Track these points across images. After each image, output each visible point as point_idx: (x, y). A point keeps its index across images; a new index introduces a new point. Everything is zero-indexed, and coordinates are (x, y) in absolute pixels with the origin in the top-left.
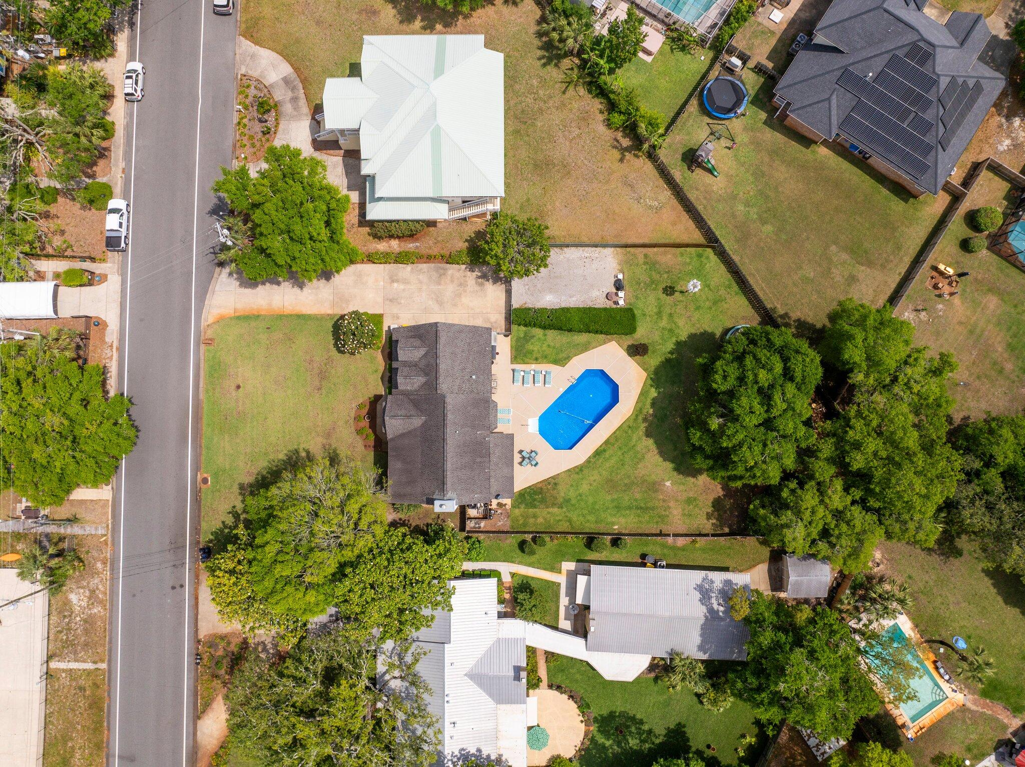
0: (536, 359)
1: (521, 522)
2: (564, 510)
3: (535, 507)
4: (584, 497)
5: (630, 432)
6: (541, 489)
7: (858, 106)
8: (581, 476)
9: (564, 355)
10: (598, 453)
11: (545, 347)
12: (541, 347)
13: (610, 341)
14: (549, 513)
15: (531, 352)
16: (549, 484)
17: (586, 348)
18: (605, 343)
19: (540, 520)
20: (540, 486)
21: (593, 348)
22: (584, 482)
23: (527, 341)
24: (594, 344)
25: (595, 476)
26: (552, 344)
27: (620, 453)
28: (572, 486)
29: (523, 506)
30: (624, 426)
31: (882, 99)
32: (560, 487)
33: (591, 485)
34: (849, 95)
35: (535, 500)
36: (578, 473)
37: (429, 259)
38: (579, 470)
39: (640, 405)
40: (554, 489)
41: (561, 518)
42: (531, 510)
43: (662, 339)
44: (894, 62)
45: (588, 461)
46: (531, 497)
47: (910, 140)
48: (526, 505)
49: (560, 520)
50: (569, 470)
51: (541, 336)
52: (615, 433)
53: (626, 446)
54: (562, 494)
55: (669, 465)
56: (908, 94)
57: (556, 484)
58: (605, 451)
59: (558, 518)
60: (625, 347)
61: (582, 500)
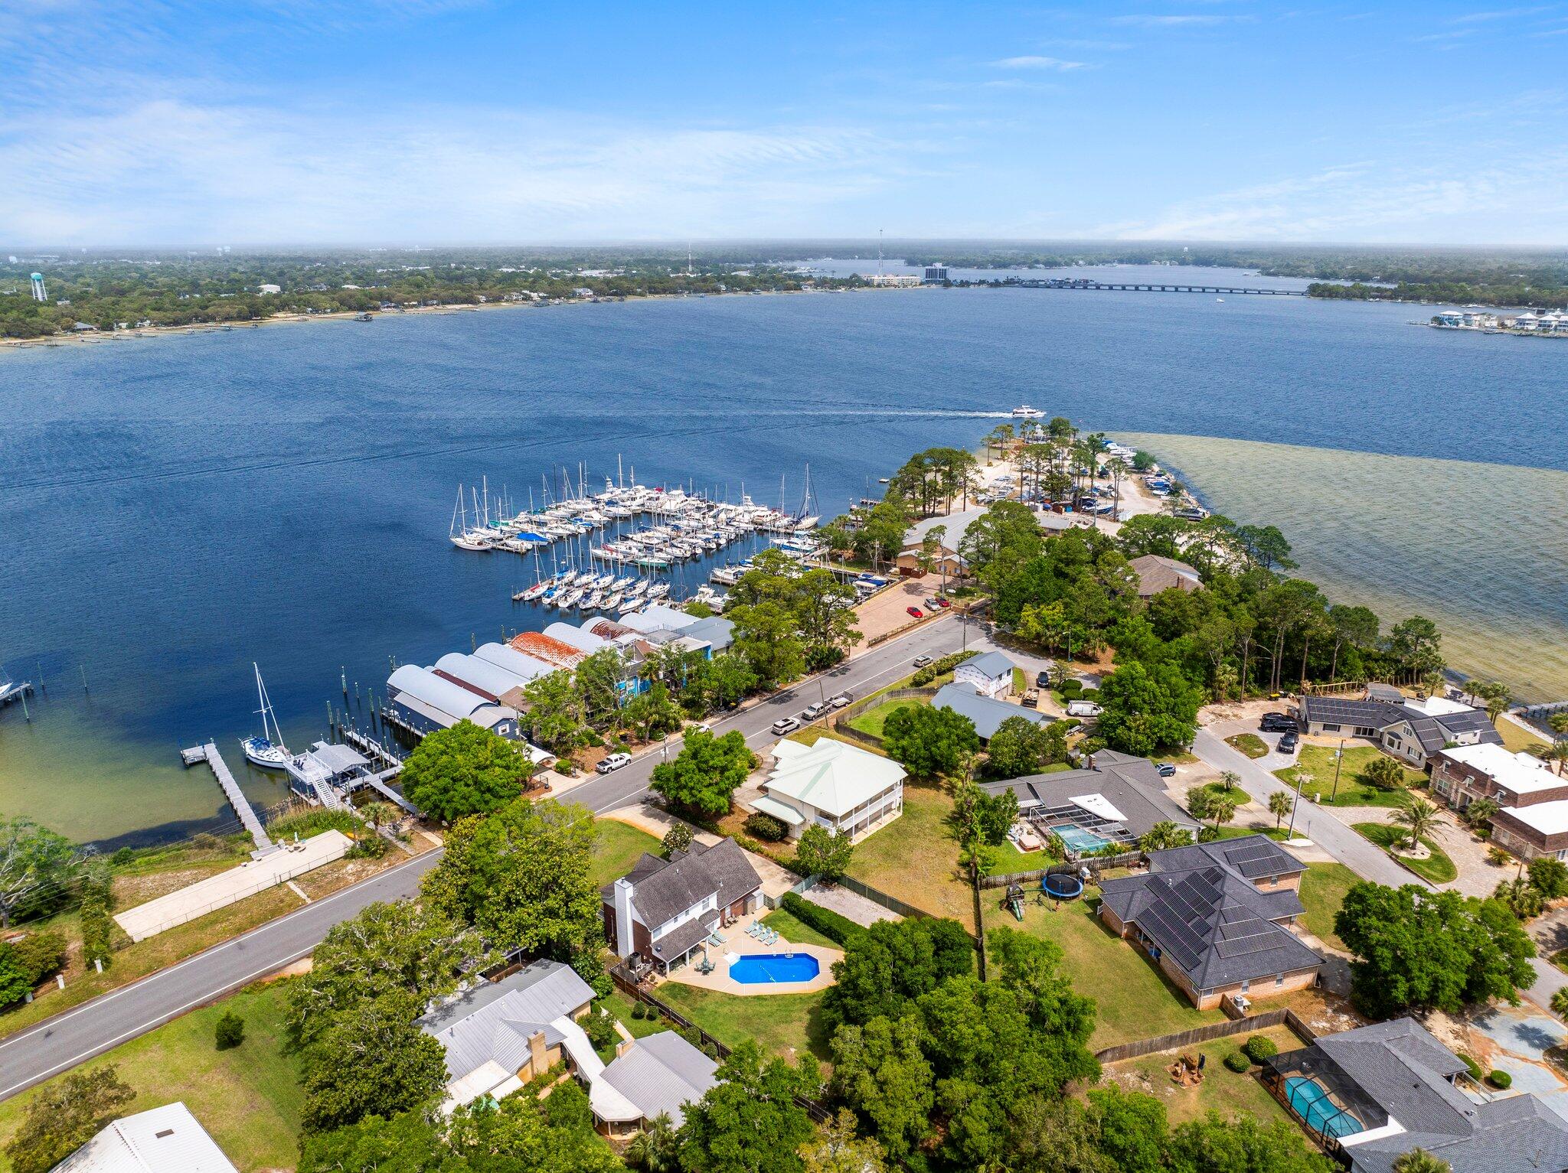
0: (778, 931)
3: (676, 997)
5: (798, 1001)
7: (1157, 905)
9: (798, 938)
10: (758, 998)
15: (776, 925)
17: (819, 944)
21: (823, 946)
22: (728, 1006)
25: (740, 1009)
27: (775, 1008)
28: (716, 1002)
29: (668, 991)
31: (1176, 902)
32: (707, 998)
33: (731, 1011)
34: (1152, 895)
35: (680, 993)
36: (729, 999)
37: (767, 856)
38: (734, 998)
40: (702, 997)
42: (670, 997)
44: (1194, 878)
45: (746, 998)
46: (679, 991)
47: (1189, 936)
48: (672, 992)
50: (724, 993)
53: (786, 1007)
54: (703, 1003)
55: (807, 1039)
56: (1197, 902)
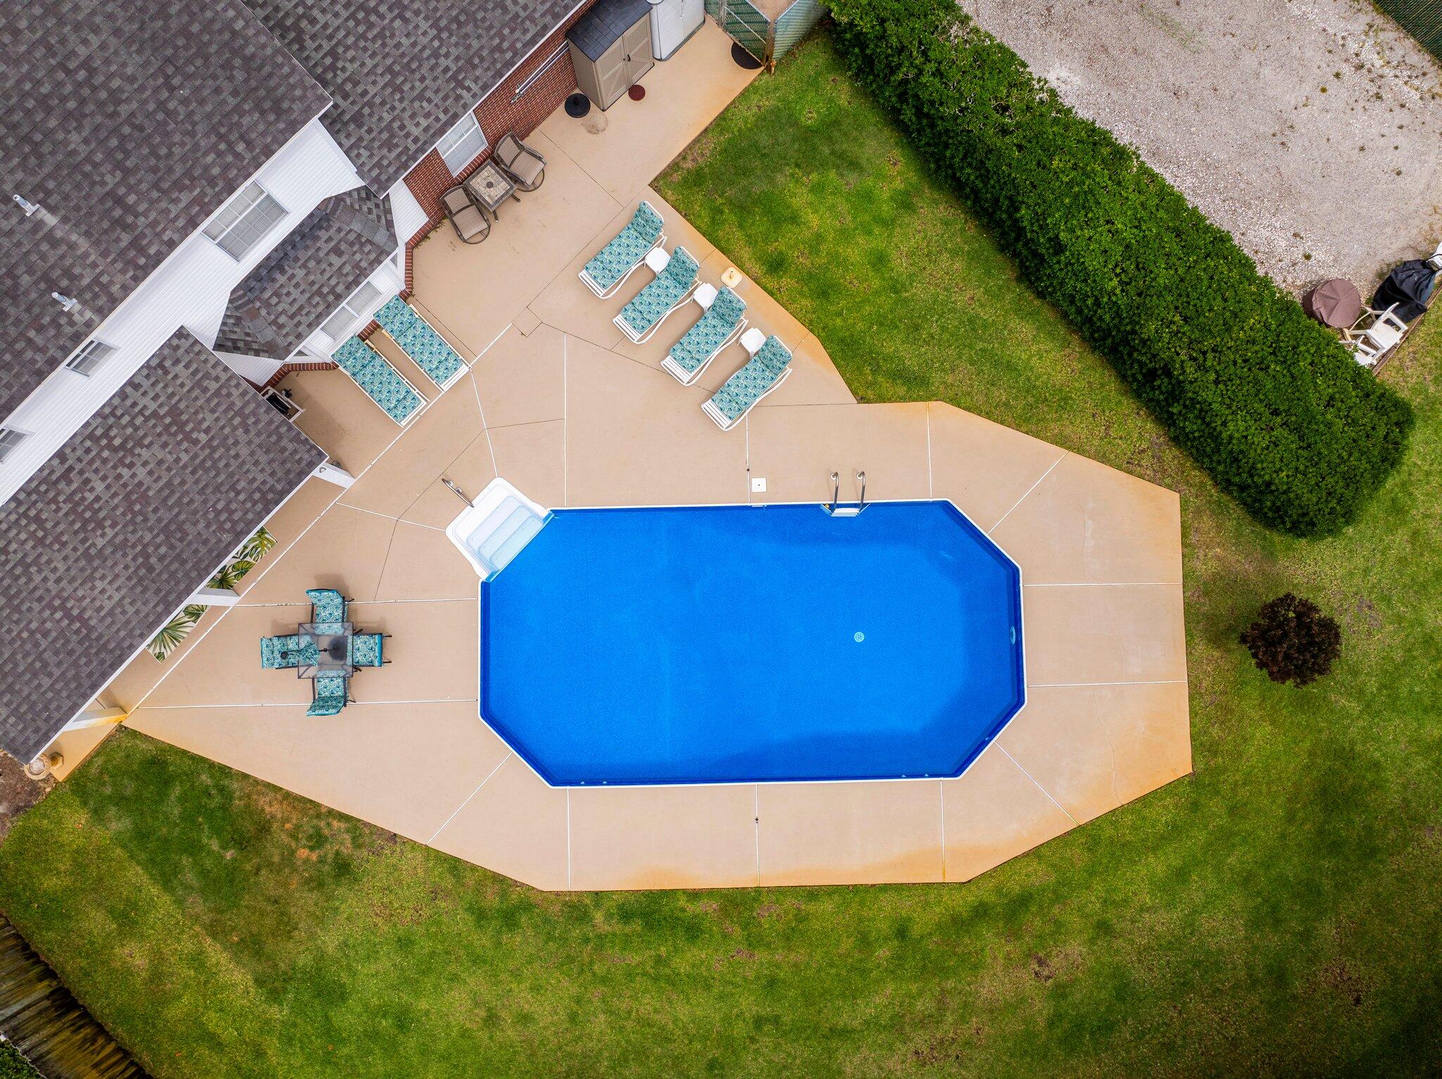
0: (776, 265)
1: (50, 883)
2: (278, 1013)
3: (167, 880)
4: (411, 1043)
5: (883, 953)
6: (264, 828)
8: (482, 941)
9: (910, 356)
11: (855, 253)
12: (844, 235)
13: (1159, 477)
14: (197, 960)
15: (782, 218)
16: (318, 840)
18: (1129, 466)
19: (135, 955)
20: (275, 809)
21: (1061, 441)
22: (475, 980)
23: (808, 160)
24: (1079, 429)
25: (541, 1001)
26: (900, 265)
27: (748, 1004)
28: (404, 944)
29: (119, 824)
30: (887, 903)
32: (349, 901)
33: (491, 1020)
35: (193, 848)
36: (481, 916)
38: (500, 906)
39: (1039, 876)
40: (316, 883)
41: (229, 1034)
42: (136, 874)
43: (1389, 685)
46: (188, 818)
48: (142, 835)
49: (216, 1044)
50: (455, 866)
51: (884, 192)
52: (812, 893)
53: (808, 999)
54: (330, 941)
57: (343, 868)
58: (693, 931)
59: (212, 1021)
60: (1206, 567)
61: (391, 1048)
